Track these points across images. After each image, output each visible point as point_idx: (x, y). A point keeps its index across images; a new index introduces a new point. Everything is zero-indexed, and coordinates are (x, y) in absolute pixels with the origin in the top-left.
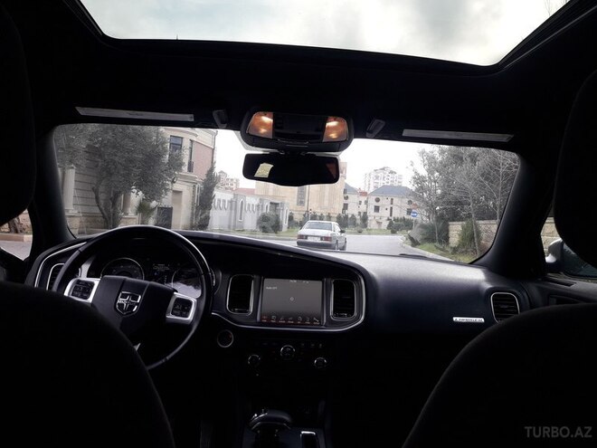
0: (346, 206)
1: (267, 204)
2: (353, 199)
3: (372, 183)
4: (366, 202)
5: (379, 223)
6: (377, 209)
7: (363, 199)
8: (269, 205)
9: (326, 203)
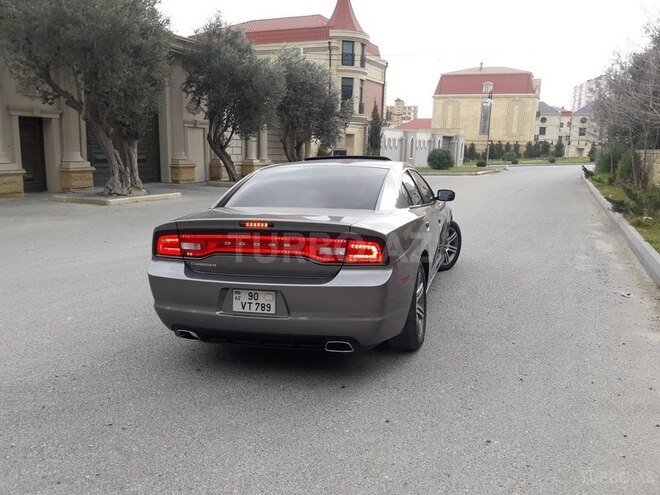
0: (543, 131)
1: (439, 138)
2: (552, 122)
3: (583, 97)
4: (569, 124)
5: (580, 150)
6: (582, 132)
7: (566, 120)
8: (442, 140)
9: (514, 130)
